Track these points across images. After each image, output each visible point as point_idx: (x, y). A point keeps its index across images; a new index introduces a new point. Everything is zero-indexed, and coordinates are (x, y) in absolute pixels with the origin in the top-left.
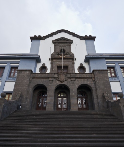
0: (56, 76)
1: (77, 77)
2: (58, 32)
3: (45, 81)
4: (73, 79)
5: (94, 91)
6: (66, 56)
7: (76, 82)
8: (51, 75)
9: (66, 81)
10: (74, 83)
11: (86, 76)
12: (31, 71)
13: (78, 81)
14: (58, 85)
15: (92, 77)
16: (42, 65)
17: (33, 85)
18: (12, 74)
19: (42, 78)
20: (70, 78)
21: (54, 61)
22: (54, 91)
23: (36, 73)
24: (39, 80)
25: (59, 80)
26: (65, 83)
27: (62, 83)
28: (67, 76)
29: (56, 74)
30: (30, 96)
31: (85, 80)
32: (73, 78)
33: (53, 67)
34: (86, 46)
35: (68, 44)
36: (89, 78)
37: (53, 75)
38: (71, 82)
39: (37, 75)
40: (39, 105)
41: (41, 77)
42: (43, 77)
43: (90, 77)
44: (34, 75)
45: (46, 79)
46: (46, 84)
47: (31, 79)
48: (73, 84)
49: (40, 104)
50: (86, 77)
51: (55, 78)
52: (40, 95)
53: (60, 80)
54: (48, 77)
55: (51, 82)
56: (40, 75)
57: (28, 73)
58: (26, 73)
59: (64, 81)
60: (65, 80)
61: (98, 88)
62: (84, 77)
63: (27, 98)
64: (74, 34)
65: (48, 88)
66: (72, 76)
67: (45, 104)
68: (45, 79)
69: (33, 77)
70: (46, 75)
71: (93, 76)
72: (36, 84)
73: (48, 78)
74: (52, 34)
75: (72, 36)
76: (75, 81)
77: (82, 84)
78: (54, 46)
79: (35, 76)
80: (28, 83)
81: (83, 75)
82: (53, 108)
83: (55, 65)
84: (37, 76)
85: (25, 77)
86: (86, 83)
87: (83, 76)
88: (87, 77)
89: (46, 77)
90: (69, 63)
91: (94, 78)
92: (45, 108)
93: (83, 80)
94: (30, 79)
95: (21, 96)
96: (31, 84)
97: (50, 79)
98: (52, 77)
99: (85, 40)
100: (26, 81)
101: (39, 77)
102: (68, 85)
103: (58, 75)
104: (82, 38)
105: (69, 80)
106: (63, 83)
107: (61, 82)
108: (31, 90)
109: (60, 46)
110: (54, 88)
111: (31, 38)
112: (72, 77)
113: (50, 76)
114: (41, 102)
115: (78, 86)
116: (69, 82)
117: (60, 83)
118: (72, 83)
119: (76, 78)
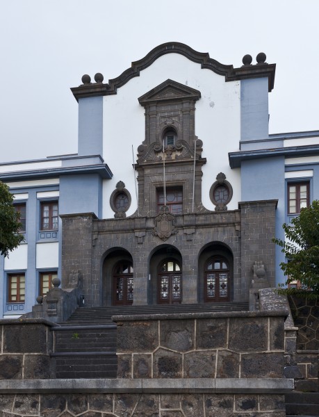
0: (150, 224)
1: (199, 223)
2: (153, 55)
3: (127, 239)
4: (189, 231)
5: (236, 258)
6: (179, 154)
7: (197, 236)
8: (139, 223)
9: (172, 237)
10: (191, 240)
11: (222, 218)
12: (93, 216)
13: (201, 234)
14: (155, 247)
15: (234, 223)
16: (117, 187)
17: (101, 252)
18: (46, 221)
19: (119, 230)
20: (182, 227)
21: (147, 171)
22: (147, 262)
23: (105, 220)
24: (112, 237)
25: (157, 236)
26: (172, 241)
27: (164, 243)
28: (176, 222)
29: (150, 218)
30: (98, 277)
31: (218, 231)
32: (188, 226)
33: (146, 191)
34: (242, 107)
35: (186, 105)
36: (228, 224)
37: (144, 222)
38: (184, 239)
39: (107, 226)
40: (118, 294)
41: (117, 228)
42: (122, 228)
43: (230, 223)
44: (100, 224)
45: (129, 234)
46: (128, 248)
47: (95, 237)
48: (190, 244)
49: (119, 292)
50: (220, 221)
51: (147, 229)
52: (118, 272)
53: (159, 234)
54: (133, 227)
55: (140, 240)
56: (113, 224)
57: (87, 222)
58: (83, 222)
59: (168, 238)
60: (170, 233)
61: (245, 252)
62: (216, 222)
63: (92, 282)
64: (204, 60)
65: (135, 256)
66: (186, 221)
67: (131, 292)
68: (125, 235)
69: (99, 232)
70: (128, 222)
71: (238, 219)
72: (108, 247)
73: (133, 230)
74: (137, 66)
75: (199, 65)
76: (194, 236)
77: (210, 241)
78: (146, 114)
79: (103, 227)
80: (90, 246)
81: (214, 218)
82: (146, 300)
83: (148, 187)
84: (107, 228)
85: (82, 232)
86: (219, 240)
87: (213, 221)
88: (224, 221)
89: (128, 227)
90: (187, 176)
91: (239, 223)
92: (132, 302)
93: (212, 230)
94: (92, 237)
95: (80, 279)
96: (96, 247)
97: (137, 234)
98: (141, 229)
99: (239, 82)
100: (84, 242)
101: (112, 231)
102: (178, 246)
103: (155, 222)
104: (229, 73)
105: (181, 232)
106: (167, 242)
107: (162, 239)
108: (98, 262)
109: (163, 115)
110: (147, 254)
111: (76, 92)
112: (186, 226)
113: (136, 227)
114: (122, 287)
115: (200, 248)
116: (181, 239)
117: (159, 243)
118: (188, 241)
119: (197, 226)
